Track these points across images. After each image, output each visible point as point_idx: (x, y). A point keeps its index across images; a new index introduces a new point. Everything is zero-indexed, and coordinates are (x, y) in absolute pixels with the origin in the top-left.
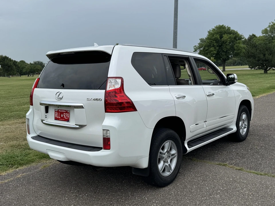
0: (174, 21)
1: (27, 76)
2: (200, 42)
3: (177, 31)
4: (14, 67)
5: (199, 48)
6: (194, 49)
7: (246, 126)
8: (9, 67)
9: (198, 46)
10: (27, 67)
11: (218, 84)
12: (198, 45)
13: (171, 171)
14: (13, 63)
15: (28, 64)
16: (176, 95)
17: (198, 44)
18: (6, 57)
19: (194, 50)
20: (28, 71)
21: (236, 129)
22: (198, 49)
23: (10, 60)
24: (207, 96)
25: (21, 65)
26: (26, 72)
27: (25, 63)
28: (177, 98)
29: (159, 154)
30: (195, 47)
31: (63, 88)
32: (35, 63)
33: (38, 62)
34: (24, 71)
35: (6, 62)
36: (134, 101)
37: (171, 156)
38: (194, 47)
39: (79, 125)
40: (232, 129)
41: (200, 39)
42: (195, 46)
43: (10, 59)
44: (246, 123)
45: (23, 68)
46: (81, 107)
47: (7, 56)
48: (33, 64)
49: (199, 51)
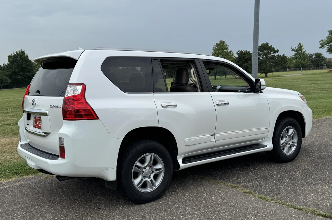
0: (255, 12)
2: (330, 34)
3: (258, 25)
5: (328, 43)
6: (321, 44)
7: (295, 144)
9: (326, 41)
11: (245, 91)
12: (326, 39)
13: (154, 188)
16: (161, 104)
17: (327, 37)
19: (320, 46)
21: (273, 147)
22: (325, 45)
24: (217, 105)
28: (162, 107)
29: (135, 168)
30: (321, 42)
31: (39, 95)
36: (96, 109)
37: (154, 171)
38: (320, 42)
39: (45, 133)
40: (266, 146)
41: (329, 31)
42: (322, 40)
44: (295, 140)
46: (46, 114)
49: (327, 47)
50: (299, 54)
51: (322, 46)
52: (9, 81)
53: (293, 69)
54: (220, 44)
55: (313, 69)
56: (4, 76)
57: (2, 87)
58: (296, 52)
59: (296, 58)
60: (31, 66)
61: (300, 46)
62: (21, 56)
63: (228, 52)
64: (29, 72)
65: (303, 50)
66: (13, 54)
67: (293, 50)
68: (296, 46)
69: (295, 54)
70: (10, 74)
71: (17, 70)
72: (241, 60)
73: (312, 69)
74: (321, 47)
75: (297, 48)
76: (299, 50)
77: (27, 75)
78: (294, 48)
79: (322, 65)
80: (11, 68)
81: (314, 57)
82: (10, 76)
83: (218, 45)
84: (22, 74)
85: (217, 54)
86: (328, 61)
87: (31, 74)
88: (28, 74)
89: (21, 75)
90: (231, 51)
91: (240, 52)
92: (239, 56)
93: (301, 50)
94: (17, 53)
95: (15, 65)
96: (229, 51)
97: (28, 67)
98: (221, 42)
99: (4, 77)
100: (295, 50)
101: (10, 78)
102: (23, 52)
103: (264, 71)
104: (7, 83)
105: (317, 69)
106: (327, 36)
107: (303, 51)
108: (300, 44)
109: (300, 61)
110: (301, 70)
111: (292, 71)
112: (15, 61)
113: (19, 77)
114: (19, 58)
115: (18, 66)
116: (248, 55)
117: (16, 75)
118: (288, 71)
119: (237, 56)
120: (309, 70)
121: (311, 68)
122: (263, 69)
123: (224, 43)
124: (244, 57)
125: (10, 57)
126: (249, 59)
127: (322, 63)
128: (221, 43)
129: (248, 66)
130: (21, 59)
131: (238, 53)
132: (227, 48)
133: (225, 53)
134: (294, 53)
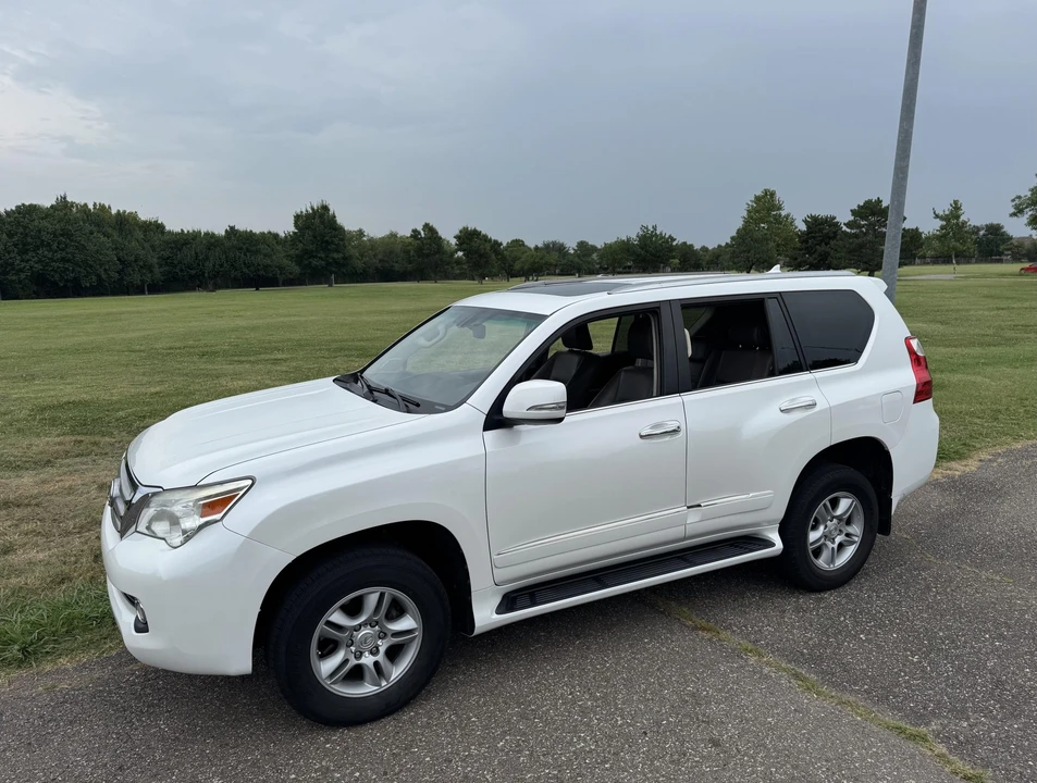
1: (523, 279)
4: (493, 256)
5: (1034, 203)
6: (1016, 207)
8: (481, 256)
9: (1029, 199)
10: (524, 258)
12: (1029, 194)
14: (492, 247)
15: (530, 249)
18: (475, 230)
19: (1013, 210)
20: (526, 268)
22: (1027, 208)
23: (486, 239)
25: (512, 251)
26: (522, 268)
27: (523, 245)
30: (1017, 201)
32: (547, 246)
33: (554, 243)
34: (517, 266)
35: (476, 243)
38: (1013, 200)
42: (1019, 197)
43: (485, 236)
45: (515, 259)
47: (479, 229)
48: (541, 249)
49: (1030, 213)
50: (951, 228)
51: (1019, 211)
52: (297, 269)
53: (929, 260)
54: (763, 197)
55: (978, 261)
56: (285, 260)
57: (281, 282)
58: (944, 223)
59: (944, 236)
60: (342, 240)
61: (956, 207)
62: (321, 216)
63: (780, 215)
64: (338, 251)
65: (962, 218)
66: (304, 212)
67: (937, 216)
68: (944, 208)
69: (942, 228)
70: (297, 256)
71: (311, 247)
72: (814, 237)
73: (976, 262)
74: (1014, 214)
75: (947, 213)
76: (952, 218)
77: (333, 259)
78: (941, 213)
79: (1001, 254)
80: (300, 241)
81: (982, 233)
82: (299, 260)
83: (758, 199)
84: (323, 255)
85: (755, 220)
86: (1016, 244)
87: (340, 255)
88: (336, 255)
89: (321, 258)
90: (788, 215)
91: (812, 217)
92: (808, 227)
93: (958, 217)
94: (312, 209)
95: (308, 235)
96: (783, 213)
97: (336, 240)
98: (766, 192)
99: (286, 262)
100: (942, 218)
101: (299, 263)
102: (325, 208)
103: (865, 266)
104: (291, 273)
105: (986, 261)
106: (1032, 187)
107: (961, 220)
108: (956, 202)
109: (953, 243)
110: (952, 263)
111: (928, 263)
112: (308, 228)
113: (315, 262)
114: (317, 221)
115: (315, 237)
116: (830, 226)
117: (310, 257)
118: (918, 265)
119: (803, 227)
120: (968, 263)
121: (974, 260)
122: (865, 260)
123: (773, 194)
124: (820, 230)
125: (298, 217)
126: (832, 235)
127: (1002, 247)
128: (766, 194)
129: (828, 254)
130: (323, 223)
131: (805, 221)
132: (780, 208)
133: (776, 219)
134: (939, 223)
